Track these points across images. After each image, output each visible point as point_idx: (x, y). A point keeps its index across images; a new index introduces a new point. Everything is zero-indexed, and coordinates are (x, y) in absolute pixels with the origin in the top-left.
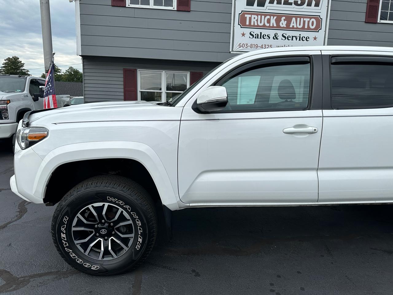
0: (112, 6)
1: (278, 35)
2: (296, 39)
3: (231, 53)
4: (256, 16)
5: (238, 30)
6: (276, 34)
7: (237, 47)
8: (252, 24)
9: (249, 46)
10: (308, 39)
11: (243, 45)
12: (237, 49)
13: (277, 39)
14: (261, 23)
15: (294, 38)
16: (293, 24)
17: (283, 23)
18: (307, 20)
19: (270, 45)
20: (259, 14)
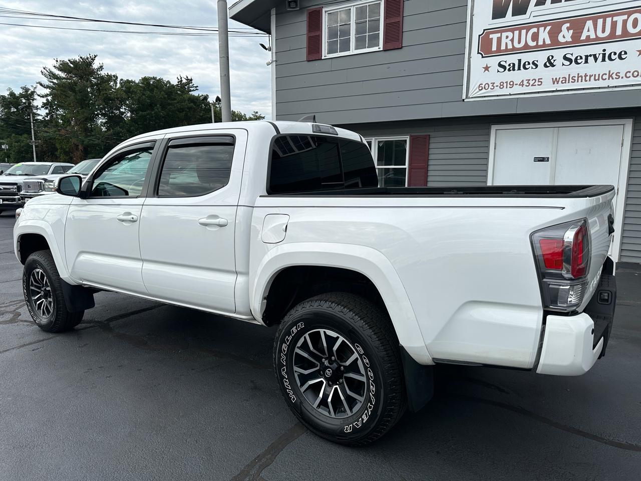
0: (308, 61)
1: (554, 59)
2: (596, 59)
3: (465, 101)
4: (510, 34)
5: (477, 62)
6: (551, 58)
7: (475, 90)
8: (503, 47)
9: (497, 86)
10: (623, 57)
11: (487, 85)
12: (475, 93)
13: (553, 66)
14: (519, 42)
15: (591, 59)
16: (588, 31)
17: (566, 35)
18: (620, 19)
19: (539, 79)
20: (516, 29)
